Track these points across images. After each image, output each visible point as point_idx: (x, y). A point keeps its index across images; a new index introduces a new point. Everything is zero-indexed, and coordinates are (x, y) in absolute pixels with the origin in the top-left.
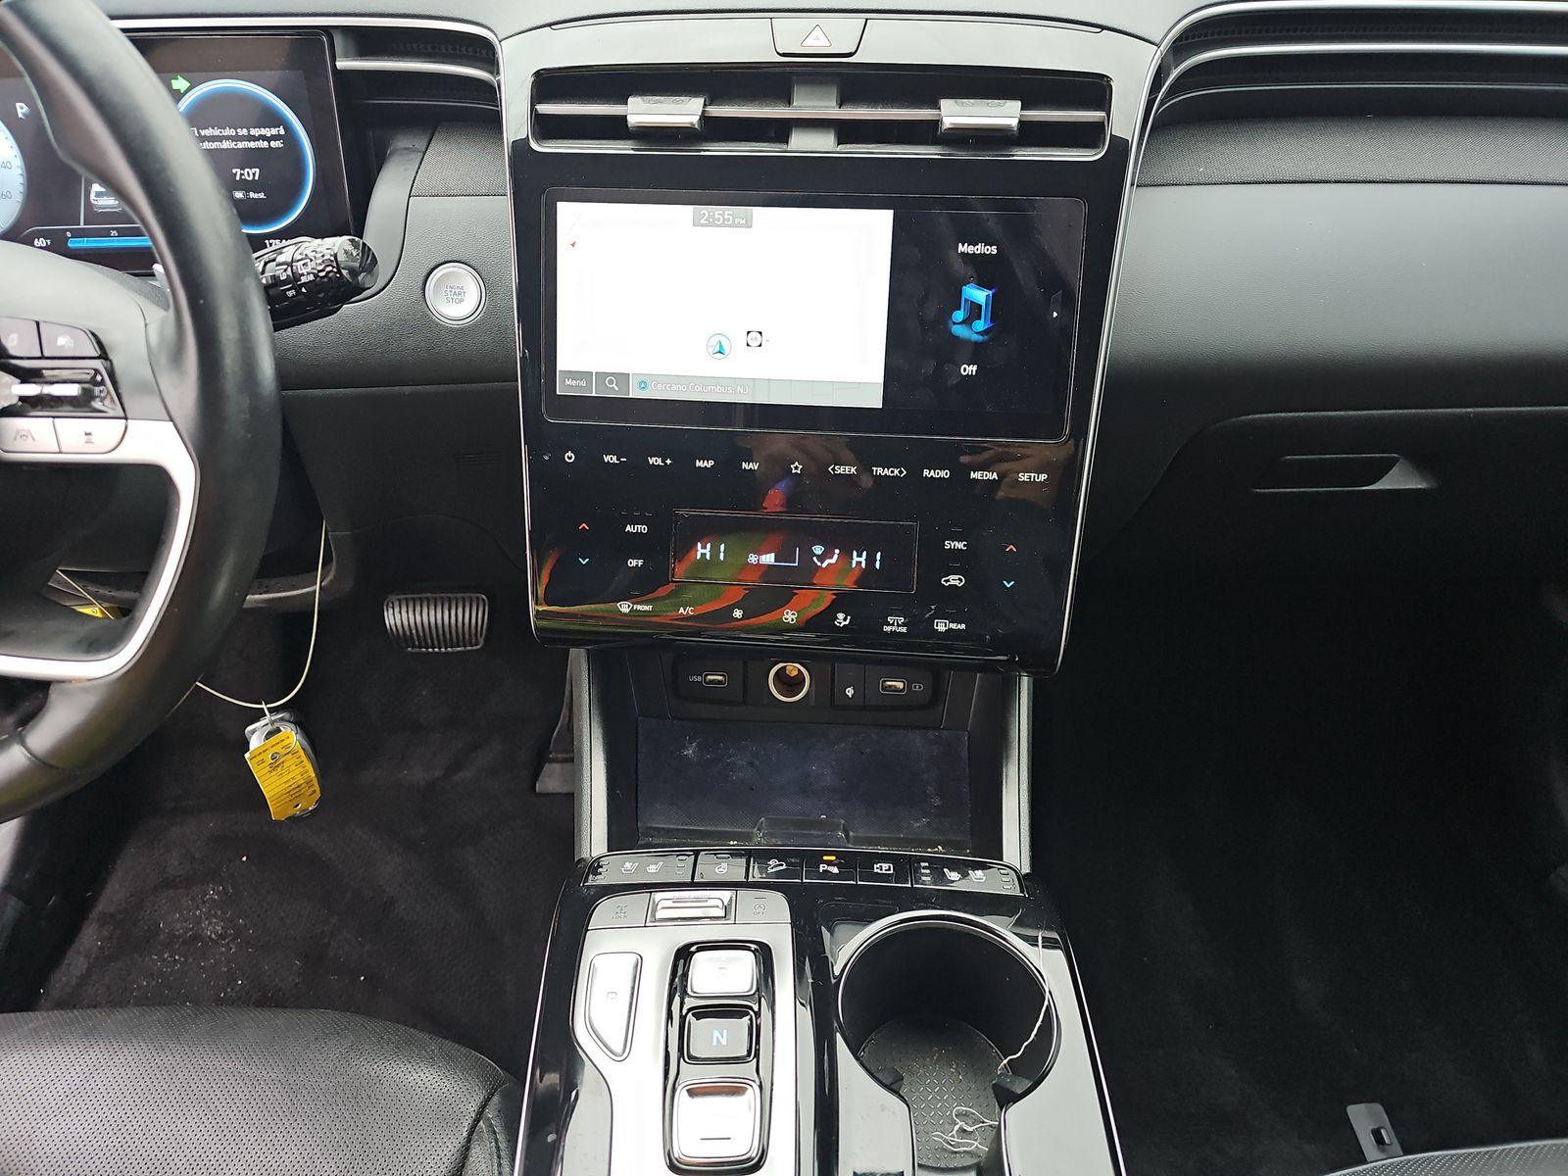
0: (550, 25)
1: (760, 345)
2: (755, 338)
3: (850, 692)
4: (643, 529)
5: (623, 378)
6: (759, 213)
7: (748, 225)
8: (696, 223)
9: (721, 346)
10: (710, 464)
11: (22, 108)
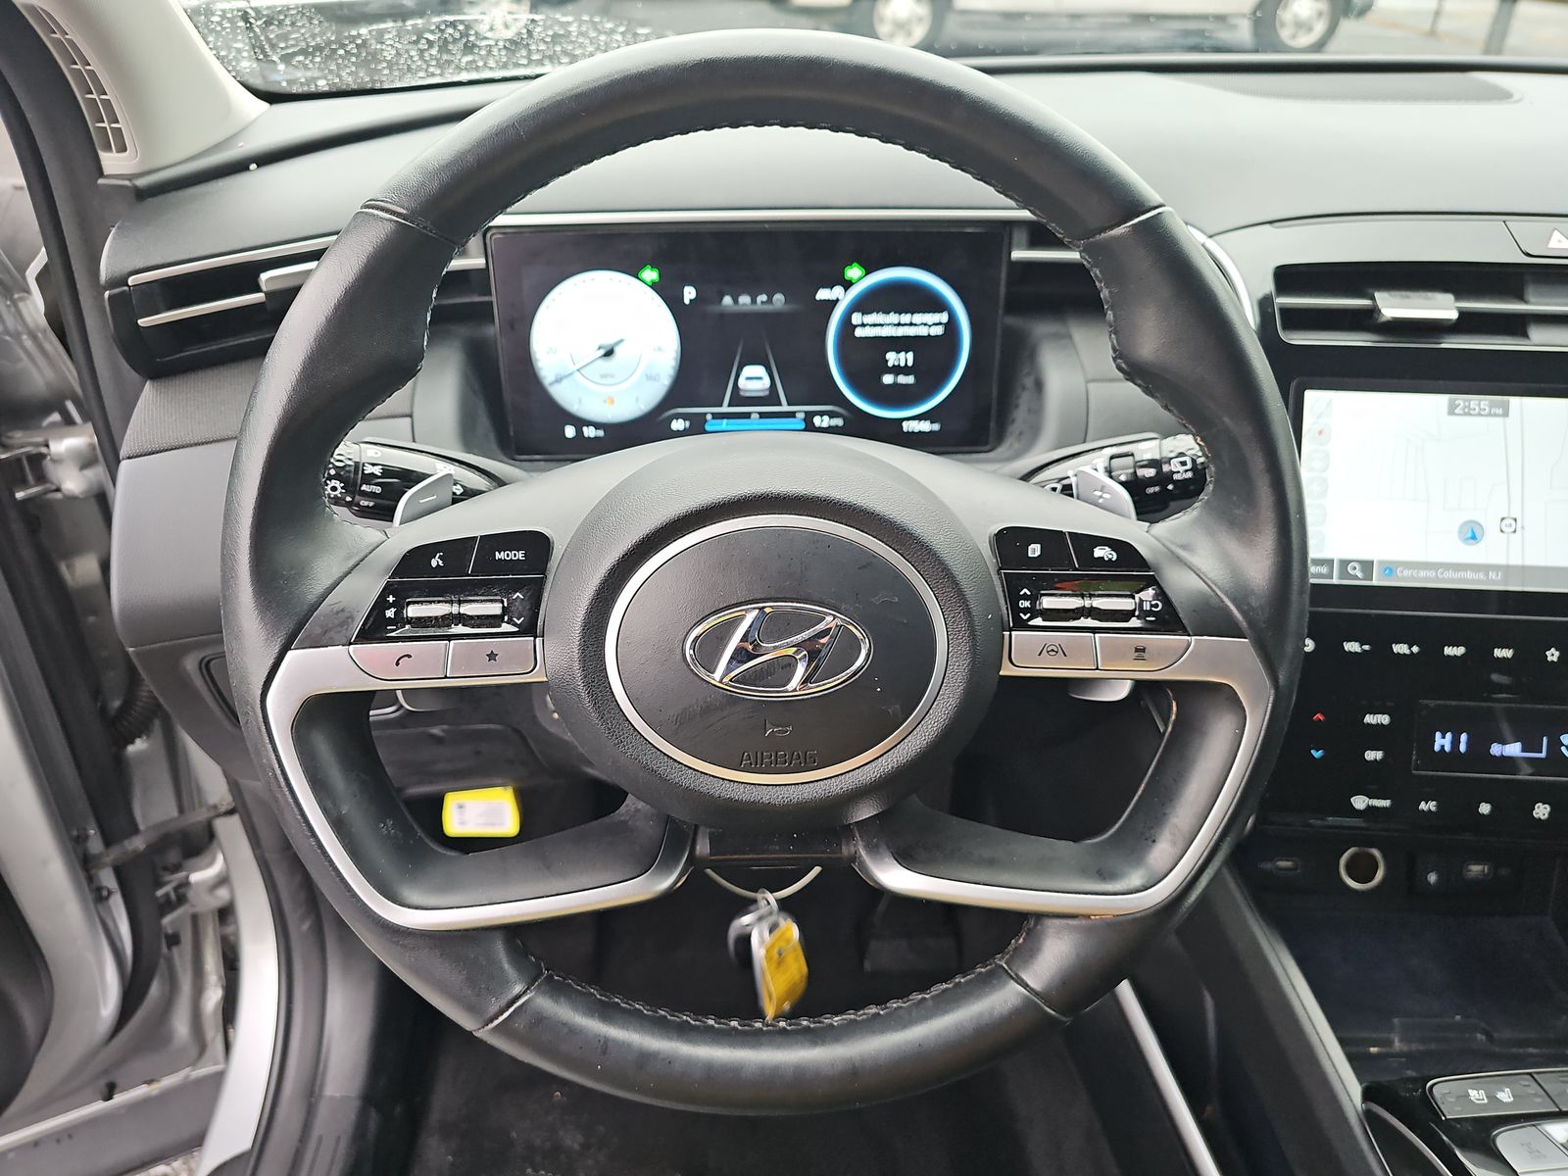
0: (1270, 222)
1: (1515, 532)
2: (1511, 524)
3: (1432, 878)
4: (1385, 719)
5: (1367, 566)
6: (1515, 402)
7: (1506, 414)
8: (1451, 412)
9: (1473, 533)
10: (1460, 651)
11: (690, 293)
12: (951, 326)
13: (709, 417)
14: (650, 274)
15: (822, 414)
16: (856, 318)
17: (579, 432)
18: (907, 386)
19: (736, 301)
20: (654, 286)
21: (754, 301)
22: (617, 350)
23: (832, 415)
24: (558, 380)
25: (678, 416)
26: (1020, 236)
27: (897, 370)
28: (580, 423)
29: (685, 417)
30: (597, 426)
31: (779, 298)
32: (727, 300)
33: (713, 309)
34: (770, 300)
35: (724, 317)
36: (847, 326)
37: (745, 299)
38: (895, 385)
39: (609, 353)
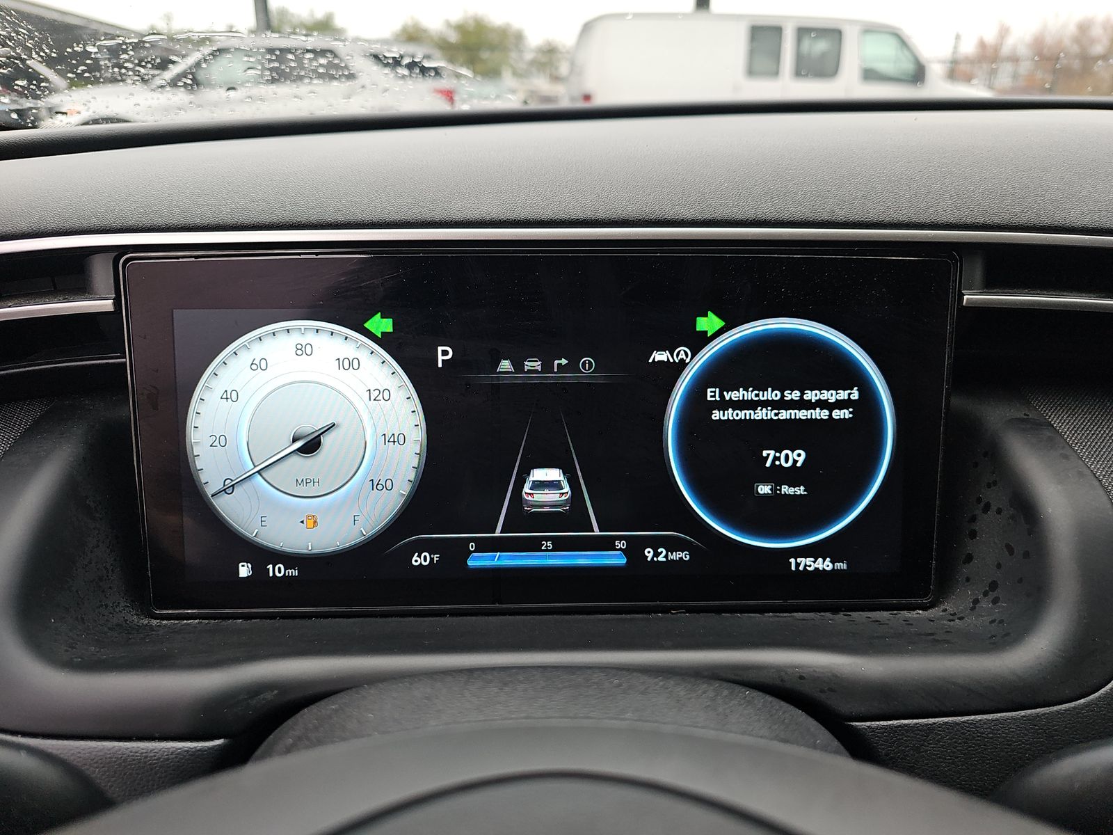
11: (444, 354)
12: (867, 407)
13: (472, 547)
14: (381, 324)
15: (655, 543)
16: (712, 394)
17: (259, 570)
18: (795, 497)
19: (518, 366)
20: (384, 341)
21: (547, 367)
22: (326, 441)
23: (672, 545)
24: (228, 489)
25: (420, 547)
26: (976, 270)
27: (779, 475)
28: (262, 555)
29: (430, 547)
30: (289, 559)
31: (587, 363)
32: (506, 365)
33: (484, 379)
34: (573, 366)
35: (501, 389)
36: (696, 404)
37: (533, 365)
38: (776, 497)
39: (311, 446)
